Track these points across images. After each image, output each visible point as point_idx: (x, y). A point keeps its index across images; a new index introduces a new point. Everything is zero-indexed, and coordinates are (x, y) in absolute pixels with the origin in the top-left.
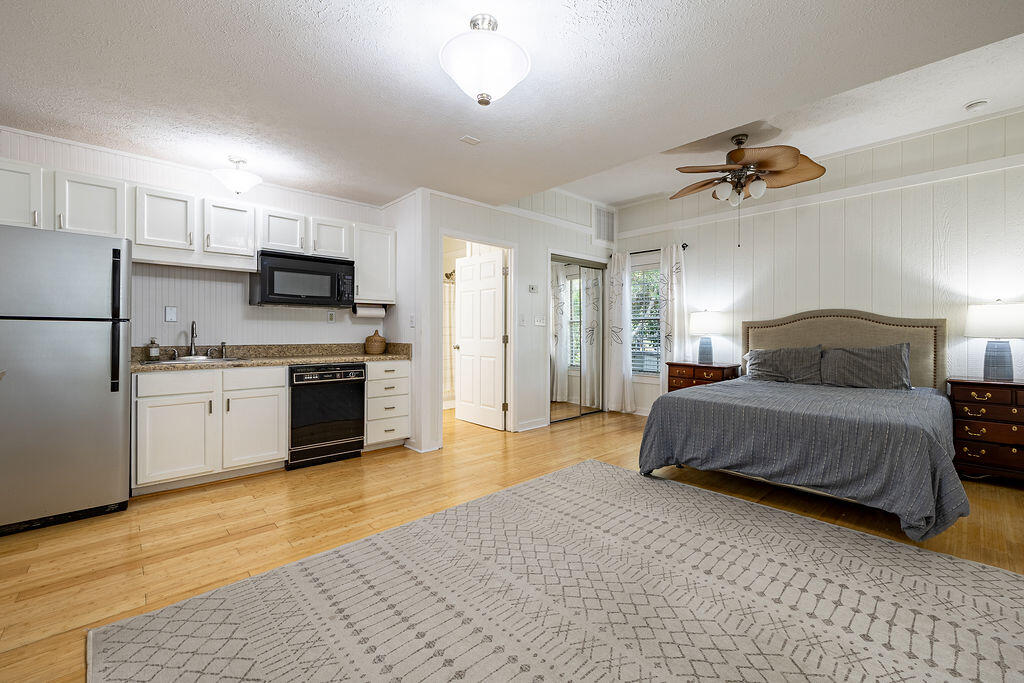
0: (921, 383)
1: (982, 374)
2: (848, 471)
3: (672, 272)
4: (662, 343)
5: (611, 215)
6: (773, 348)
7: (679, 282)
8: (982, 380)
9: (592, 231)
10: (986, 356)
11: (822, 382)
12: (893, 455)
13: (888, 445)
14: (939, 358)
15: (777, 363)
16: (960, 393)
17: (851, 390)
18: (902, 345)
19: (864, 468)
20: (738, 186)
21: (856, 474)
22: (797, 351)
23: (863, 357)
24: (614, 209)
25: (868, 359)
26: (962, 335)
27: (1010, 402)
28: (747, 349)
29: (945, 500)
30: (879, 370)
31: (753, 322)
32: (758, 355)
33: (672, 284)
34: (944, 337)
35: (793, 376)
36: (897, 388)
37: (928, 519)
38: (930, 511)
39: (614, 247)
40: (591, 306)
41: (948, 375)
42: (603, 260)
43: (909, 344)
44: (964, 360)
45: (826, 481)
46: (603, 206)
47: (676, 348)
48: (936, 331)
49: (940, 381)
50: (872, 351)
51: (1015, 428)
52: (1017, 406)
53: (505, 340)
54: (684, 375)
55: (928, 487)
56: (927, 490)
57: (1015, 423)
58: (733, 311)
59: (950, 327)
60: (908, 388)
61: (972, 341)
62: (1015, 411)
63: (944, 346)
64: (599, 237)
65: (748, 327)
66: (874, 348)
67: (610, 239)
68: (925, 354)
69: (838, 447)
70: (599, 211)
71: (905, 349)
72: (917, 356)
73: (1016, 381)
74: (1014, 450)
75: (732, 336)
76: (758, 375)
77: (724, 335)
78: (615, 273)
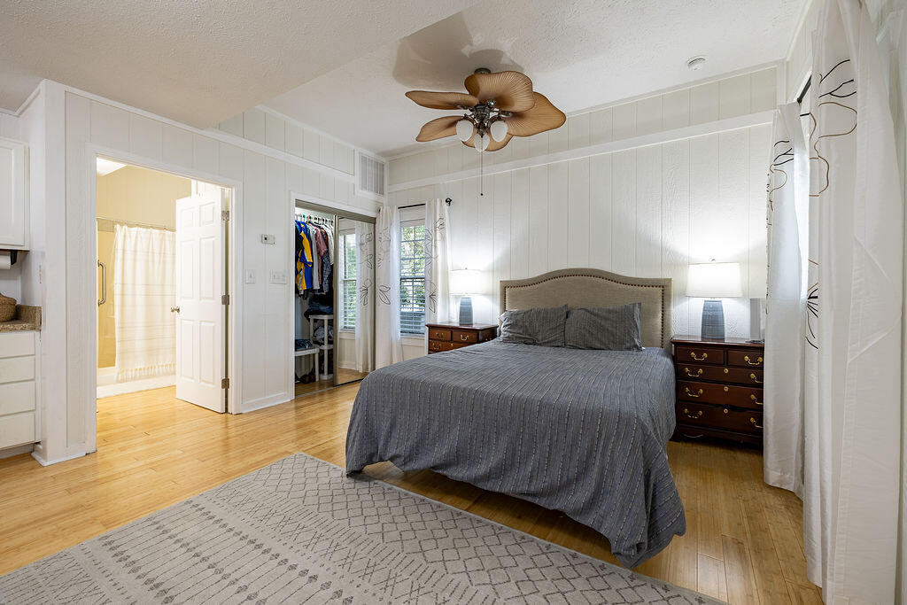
0: (650, 343)
1: (699, 333)
2: (555, 475)
3: (436, 227)
4: (427, 303)
5: (380, 167)
6: (526, 309)
7: (443, 238)
8: (699, 340)
9: (356, 180)
10: (703, 315)
11: (564, 345)
12: (603, 454)
13: (599, 439)
14: (666, 316)
15: (527, 324)
16: (681, 352)
17: (587, 353)
18: (634, 304)
19: (573, 472)
20: (482, 128)
21: (565, 479)
22: (546, 312)
23: (602, 318)
24: (384, 160)
25: (606, 319)
26: (684, 295)
27: (722, 362)
28: (504, 309)
29: (660, 514)
30: (614, 330)
31: (511, 281)
32: (512, 315)
33: (435, 240)
34: (670, 296)
35: (540, 338)
36: (629, 349)
37: (639, 546)
38: (641, 536)
39: (385, 200)
40: (365, 264)
41: (673, 334)
42: (372, 214)
43: (640, 304)
44: (686, 320)
45: (532, 489)
46: (371, 154)
47: (439, 309)
48: (663, 291)
49: (667, 340)
50: (609, 311)
51: (726, 389)
52: (728, 366)
53: (226, 300)
54: (443, 338)
55: (641, 500)
56: (638, 506)
57: (726, 383)
58: (493, 270)
59: (675, 287)
60: (639, 349)
61: (692, 300)
62: (726, 371)
63: (669, 305)
64: (364, 187)
65: (505, 286)
66: (611, 308)
67: (380, 190)
68: (654, 314)
69: (547, 442)
70: (364, 159)
71: (637, 309)
72: (648, 315)
73: (727, 341)
74: (726, 411)
75: (490, 295)
76: (508, 337)
77: (485, 295)
78: (384, 228)
